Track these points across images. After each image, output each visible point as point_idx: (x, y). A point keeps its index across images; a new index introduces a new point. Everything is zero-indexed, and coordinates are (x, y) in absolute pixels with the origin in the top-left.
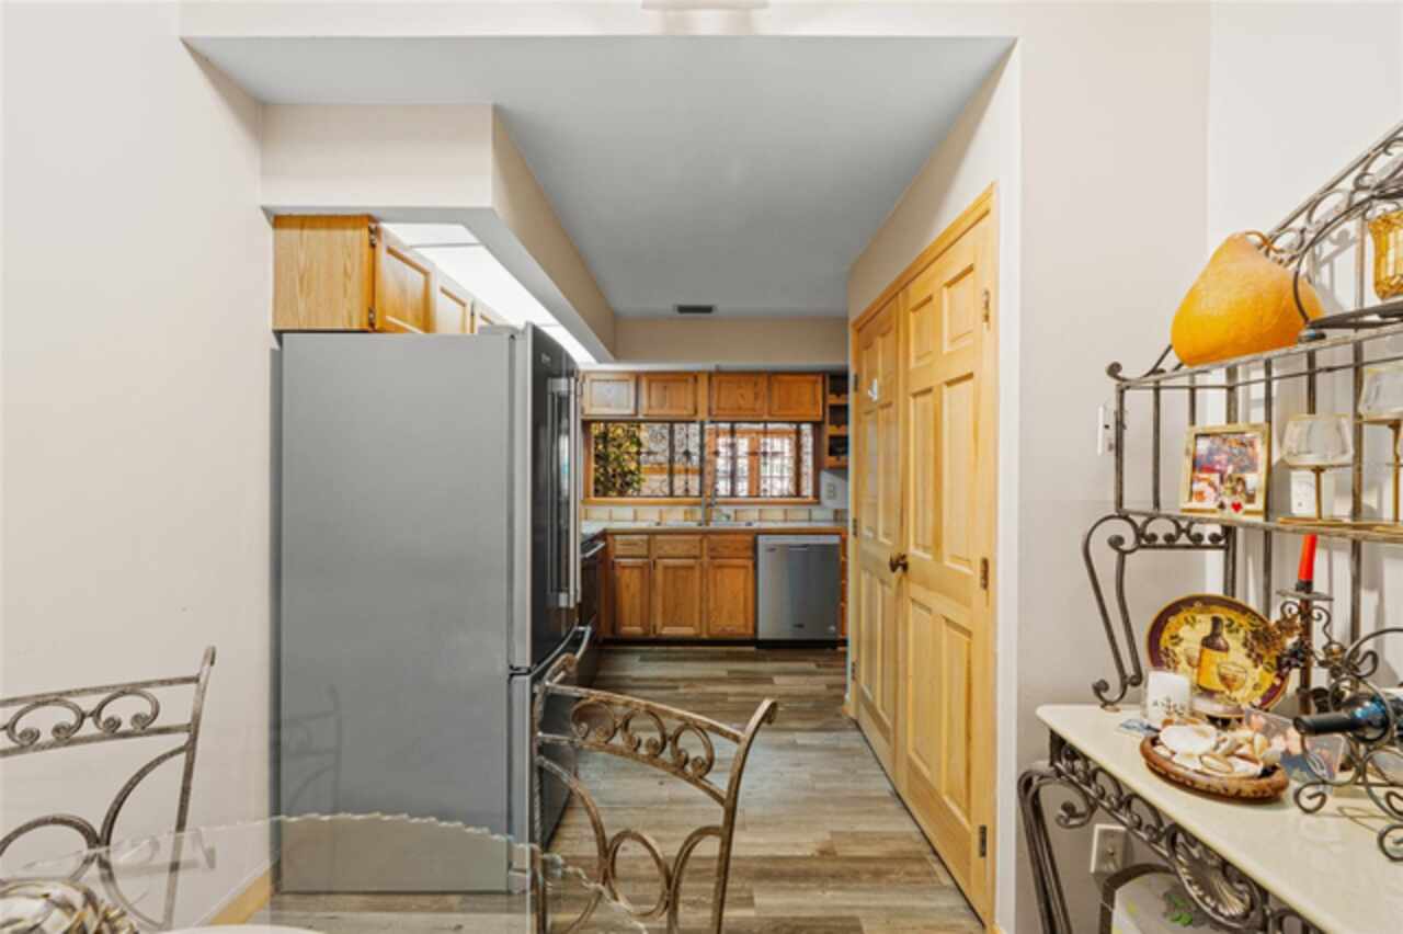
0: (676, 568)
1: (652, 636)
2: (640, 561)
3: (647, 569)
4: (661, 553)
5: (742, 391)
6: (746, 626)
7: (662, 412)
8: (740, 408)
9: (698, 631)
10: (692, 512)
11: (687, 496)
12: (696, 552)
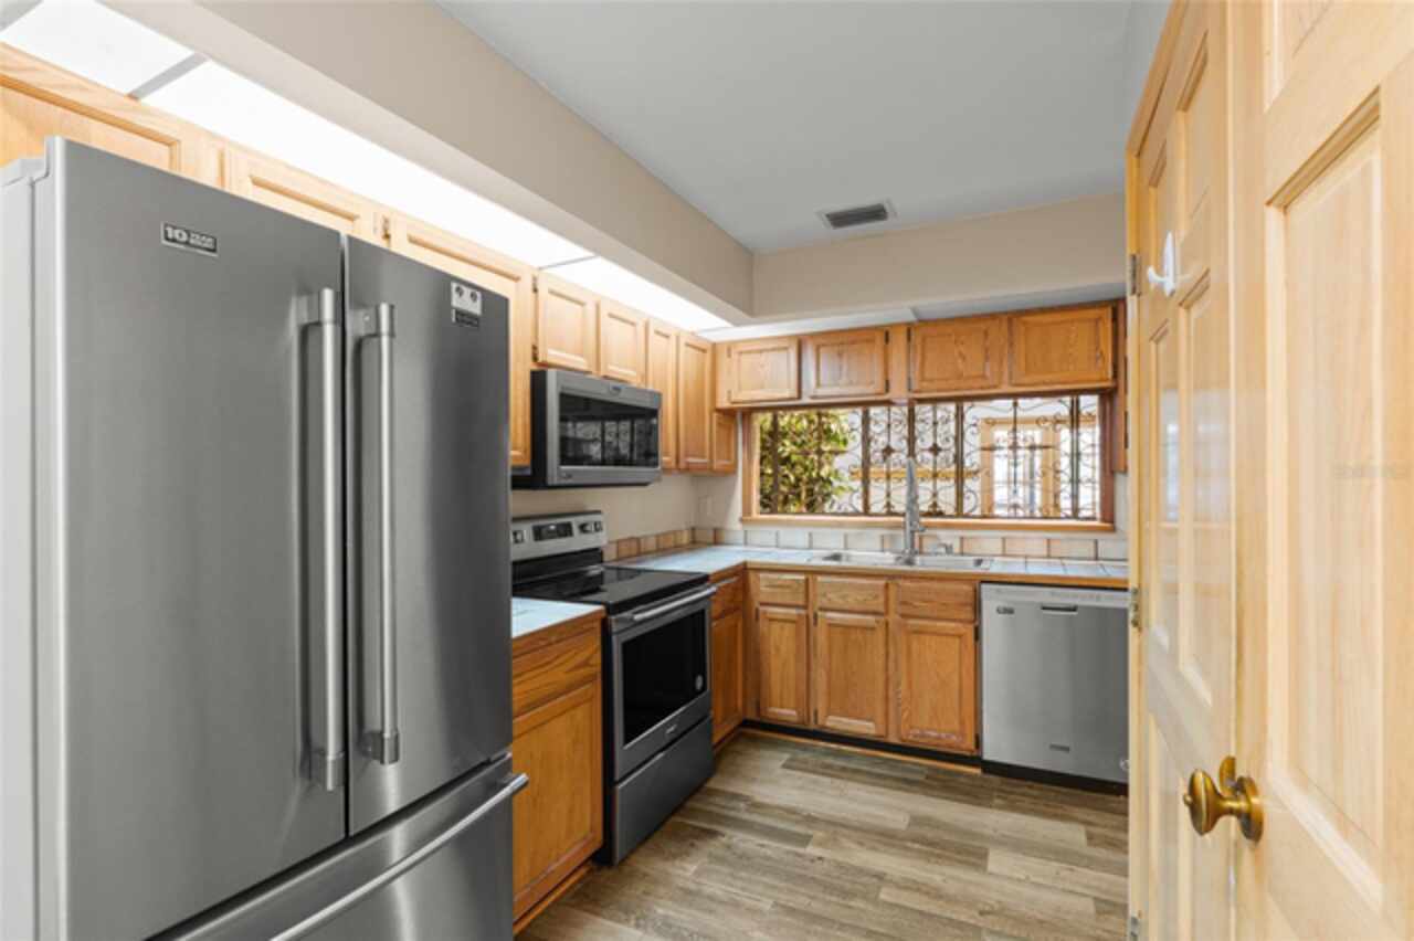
0: (847, 628)
1: (812, 726)
2: (793, 611)
3: (807, 624)
4: (823, 602)
5: (962, 349)
6: (962, 734)
7: (835, 391)
8: (960, 376)
9: (883, 733)
10: (893, 538)
11: (890, 514)
12: (879, 605)
